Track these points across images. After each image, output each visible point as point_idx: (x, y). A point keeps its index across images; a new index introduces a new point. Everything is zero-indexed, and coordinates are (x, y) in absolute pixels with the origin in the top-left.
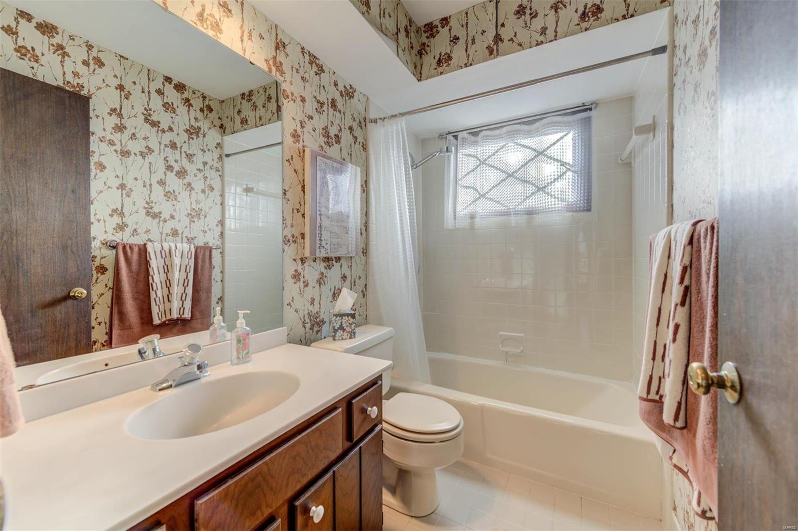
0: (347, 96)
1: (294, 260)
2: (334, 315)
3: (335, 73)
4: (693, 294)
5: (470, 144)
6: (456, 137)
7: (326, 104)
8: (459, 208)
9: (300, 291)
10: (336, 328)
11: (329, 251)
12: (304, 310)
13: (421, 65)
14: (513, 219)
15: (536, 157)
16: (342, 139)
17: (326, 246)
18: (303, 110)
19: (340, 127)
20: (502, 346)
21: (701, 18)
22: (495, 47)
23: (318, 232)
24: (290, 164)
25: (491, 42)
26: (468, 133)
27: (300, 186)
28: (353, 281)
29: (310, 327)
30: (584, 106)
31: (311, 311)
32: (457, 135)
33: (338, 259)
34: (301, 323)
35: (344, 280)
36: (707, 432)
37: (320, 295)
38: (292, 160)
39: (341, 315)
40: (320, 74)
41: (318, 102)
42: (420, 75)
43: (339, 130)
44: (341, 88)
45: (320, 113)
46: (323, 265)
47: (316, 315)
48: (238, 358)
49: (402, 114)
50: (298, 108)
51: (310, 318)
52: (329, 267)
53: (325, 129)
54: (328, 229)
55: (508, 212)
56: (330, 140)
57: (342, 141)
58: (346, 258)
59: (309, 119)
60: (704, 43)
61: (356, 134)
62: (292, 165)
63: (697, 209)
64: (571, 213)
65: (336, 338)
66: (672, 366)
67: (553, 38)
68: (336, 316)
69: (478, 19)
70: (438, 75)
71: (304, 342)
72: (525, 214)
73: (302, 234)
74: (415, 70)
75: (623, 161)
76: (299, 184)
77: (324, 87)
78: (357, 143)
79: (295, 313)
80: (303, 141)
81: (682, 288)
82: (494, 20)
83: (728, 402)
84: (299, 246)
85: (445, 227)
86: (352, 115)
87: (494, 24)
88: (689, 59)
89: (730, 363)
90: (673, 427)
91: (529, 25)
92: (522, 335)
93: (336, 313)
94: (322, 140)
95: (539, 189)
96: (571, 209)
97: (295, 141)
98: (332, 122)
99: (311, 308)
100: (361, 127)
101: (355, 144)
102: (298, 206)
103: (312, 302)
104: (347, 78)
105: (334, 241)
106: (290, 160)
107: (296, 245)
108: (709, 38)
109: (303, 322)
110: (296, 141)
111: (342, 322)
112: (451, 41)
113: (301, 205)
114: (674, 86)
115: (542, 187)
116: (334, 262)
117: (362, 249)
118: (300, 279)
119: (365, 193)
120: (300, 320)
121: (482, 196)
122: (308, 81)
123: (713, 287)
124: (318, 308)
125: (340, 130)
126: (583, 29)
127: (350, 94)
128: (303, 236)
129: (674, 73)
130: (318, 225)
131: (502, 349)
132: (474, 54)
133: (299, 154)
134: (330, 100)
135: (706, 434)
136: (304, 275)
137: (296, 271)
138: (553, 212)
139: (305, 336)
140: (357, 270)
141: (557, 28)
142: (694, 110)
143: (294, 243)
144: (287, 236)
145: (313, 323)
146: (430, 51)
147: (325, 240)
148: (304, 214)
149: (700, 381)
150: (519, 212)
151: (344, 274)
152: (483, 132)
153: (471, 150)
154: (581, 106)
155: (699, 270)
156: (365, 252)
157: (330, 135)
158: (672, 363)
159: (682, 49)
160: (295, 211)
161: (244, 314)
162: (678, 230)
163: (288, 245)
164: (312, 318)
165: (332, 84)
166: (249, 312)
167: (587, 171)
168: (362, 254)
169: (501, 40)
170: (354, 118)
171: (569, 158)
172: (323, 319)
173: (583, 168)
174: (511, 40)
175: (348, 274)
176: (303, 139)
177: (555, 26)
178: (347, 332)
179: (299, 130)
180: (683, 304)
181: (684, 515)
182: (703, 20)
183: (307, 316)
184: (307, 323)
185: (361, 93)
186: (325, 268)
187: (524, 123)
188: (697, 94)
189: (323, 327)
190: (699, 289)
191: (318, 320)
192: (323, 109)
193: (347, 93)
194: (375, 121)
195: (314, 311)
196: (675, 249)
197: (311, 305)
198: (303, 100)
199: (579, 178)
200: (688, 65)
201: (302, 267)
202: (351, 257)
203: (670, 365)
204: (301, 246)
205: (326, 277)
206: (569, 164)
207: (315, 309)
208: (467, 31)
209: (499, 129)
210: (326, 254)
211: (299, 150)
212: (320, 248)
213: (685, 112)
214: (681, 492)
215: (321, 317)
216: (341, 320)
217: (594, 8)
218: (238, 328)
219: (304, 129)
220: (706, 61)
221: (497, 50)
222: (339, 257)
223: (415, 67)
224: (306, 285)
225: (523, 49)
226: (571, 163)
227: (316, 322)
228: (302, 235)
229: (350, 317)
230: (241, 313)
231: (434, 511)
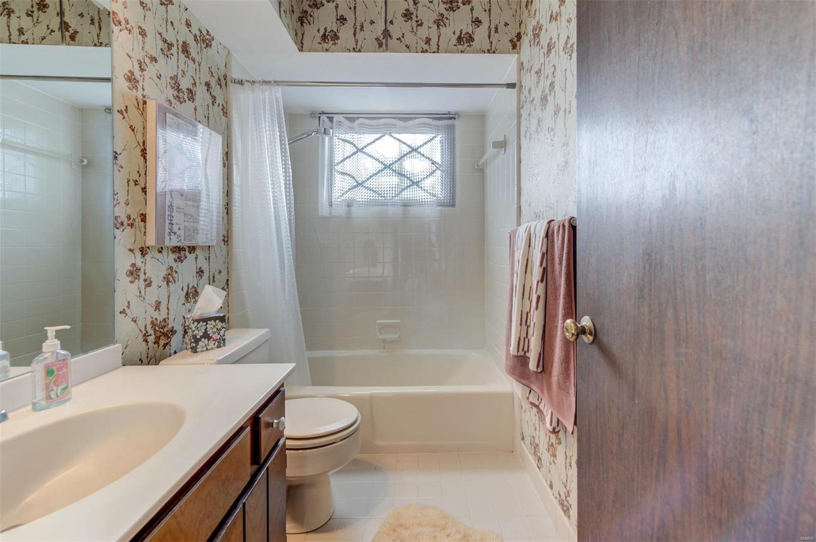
0: (204, 44)
1: (131, 250)
2: (194, 321)
3: (186, 9)
4: (549, 273)
5: (346, 129)
6: (331, 119)
7: (176, 46)
8: (336, 194)
9: (140, 292)
10: (198, 337)
11: (182, 238)
12: (145, 318)
13: (303, 34)
14: (391, 210)
15: (410, 152)
16: (196, 95)
17: (178, 232)
18: (143, 47)
19: (194, 80)
20: (380, 335)
21: (542, 72)
22: (384, 41)
23: (167, 213)
24: (124, 118)
25: (380, 35)
26: (344, 117)
27: (138, 150)
28: (211, 277)
29: (154, 340)
30: (450, 114)
31: (156, 319)
32: (333, 117)
33: (192, 249)
34: (141, 336)
35: (200, 275)
36: (561, 369)
37: (169, 297)
38: (127, 113)
39: (206, 320)
40: (167, 5)
41: (165, 41)
42: (301, 45)
43: (192, 84)
44: (195, 31)
45: (168, 57)
46: (173, 256)
47: (163, 324)
48: (48, 398)
49: (277, 83)
50: (136, 42)
51: (155, 329)
52: (180, 260)
53: (174, 78)
54: (182, 210)
55: (385, 202)
56: (181, 94)
57: (197, 97)
58: (203, 248)
59: (151, 60)
60: (545, 91)
61: (214, 93)
62: (127, 118)
63: (540, 211)
64: (440, 208)
65: (198, 350)
66: (535, 327)
67: (436, 50)
68: (198, 321)
69: (367, 7)
70: (323, 51)
71: (145, 361)
72: (401, 206)
73: (142, 214)
74: (296, 37)
75: (478, 167)
76: (137, 146)
77: (172, 23)
78: (216, 105)
79: (133, 323)
80: (143, 89)
81: (542, 269)
82: (383, 15)
83: (585, 343)
84: (138, 232)
85: (320, 214)
86: (209, 68)
87: (384, 19)
88: (533, 99)
89: (587, 317)
90: (536, 372)
91: (415, 31)
92: (399, 321)
93: (196, 318)
94: (170, 93)
95: (413, 183)
96: (441, 204)
97: (131, 87)
98: (183, 72)
99: (156, 315)
100: (220, 85)
101: (213, 105)
102: (136, 177)
103: (157, 307)
104: (203, 21)
105: (189, 225)
106: (124, 112)
107: (133, 229)
108: (549, 88)
109: (145, 335)
110: (133, 87)
111: (207, 328)
112: (337, 19)
113: (140, 176)
114: (521, 116)
115: (416, 182)
116: (187, 253)
117: (223, 236)
118: (139, 276)
119: (226, 167)
120: (139, 332)
121: (359, 184)
122: (150, 10)
123: (565, 267)
124: (166, 314)
125: (194, 84)
126: (460, 50)
127: (207, 41)
128: (144, 217)
129: (521, 106)
130: (168, 204)
131: (380, 337)
132: (363, 41)
133: (137, 105)
134: (181, 43)
135: (560, 371)
136: (145, 270)
137: (134, 265)
138: (426, 205)
139: (148, 354)
140: (217, 262)
141: (440, 42)
142: (538, 138)
143: (130, 227)
144: (119, 217)
145: (158, 334)
146: (314, 22)
147: (177, 224)
148: (145, 188)
149: (573, 332)
150: (396, 203)
151: (200, 268)
152: (360, 120)
153: (348, 137)
154: (447, 114)
155: (553, 255)
156: (227, 239)
157: (180, 87)
158: (536, 325)
159: (527, 90)
160: (132, 183)
161: (56, 331)
162: (537, 226)
163: (122, 229)
164: (157, 328)
165: (184, 22)
166: (68, 327)
167: (452, 171)
168: (222, 243)
169: (390, 36)
170: (212, 73)
171: (438, 158)
172: (173, 327)
173: (449, 168)
174: (399, 39)
175: (205, 268)
176: (143, 86)
177: (437, 40)
178: (214, 340)
179: (137, 73)
180: (542, 281)
181: (531, 440)
182: (544, 74)
183: (149, 326)
184: (150, 335)
185: (220, 44)
186: (175, 261)
187: (399, 119)
188: (540, 126)
189: (173, 338)
190: (553, 269)
191: (166, 329)
192: (171, 52)
193: (203, 40)
194: (241, 83)
195: (160, 319)
196: (535, 240)
197: (155, 310)
198: (143, 33)
199: (446, 177)
200: (532, 103)
201: (142, 260)
202: (209, 246)
203: (534, 327)
204: (140, 231)
205: (176, 272)
206: (438, 164)
207: (160, 316)
208: (355, 15)
209: (376, 119)
210: (178, 242)
211: (137, 100)
212: (170, 235)
213: (530, 138)
214: (528, 424)
215: (170, 326)
216: (206, 325)
217: (468, 35)
218: (46, 353)
219: (145, 73)
220: (546, 105)
221: (387, 45)
222: (193, 247)
223: (296, 34)
224: (149, 284)
225: (410, 52)
226: (440, 163)
227: (163, 333)
228: (142, 217)
229: (218, 321)
230: (51, 331)
231: (331, 517)
